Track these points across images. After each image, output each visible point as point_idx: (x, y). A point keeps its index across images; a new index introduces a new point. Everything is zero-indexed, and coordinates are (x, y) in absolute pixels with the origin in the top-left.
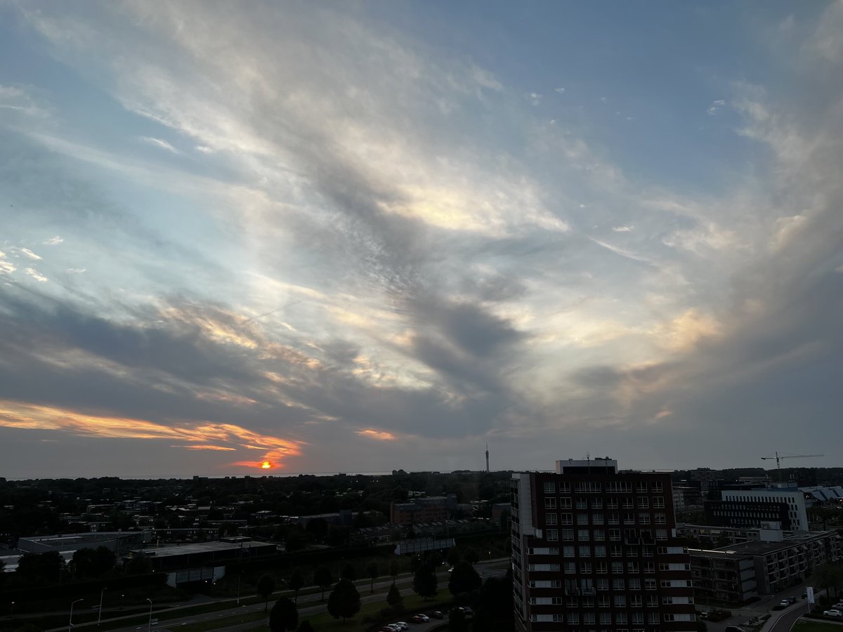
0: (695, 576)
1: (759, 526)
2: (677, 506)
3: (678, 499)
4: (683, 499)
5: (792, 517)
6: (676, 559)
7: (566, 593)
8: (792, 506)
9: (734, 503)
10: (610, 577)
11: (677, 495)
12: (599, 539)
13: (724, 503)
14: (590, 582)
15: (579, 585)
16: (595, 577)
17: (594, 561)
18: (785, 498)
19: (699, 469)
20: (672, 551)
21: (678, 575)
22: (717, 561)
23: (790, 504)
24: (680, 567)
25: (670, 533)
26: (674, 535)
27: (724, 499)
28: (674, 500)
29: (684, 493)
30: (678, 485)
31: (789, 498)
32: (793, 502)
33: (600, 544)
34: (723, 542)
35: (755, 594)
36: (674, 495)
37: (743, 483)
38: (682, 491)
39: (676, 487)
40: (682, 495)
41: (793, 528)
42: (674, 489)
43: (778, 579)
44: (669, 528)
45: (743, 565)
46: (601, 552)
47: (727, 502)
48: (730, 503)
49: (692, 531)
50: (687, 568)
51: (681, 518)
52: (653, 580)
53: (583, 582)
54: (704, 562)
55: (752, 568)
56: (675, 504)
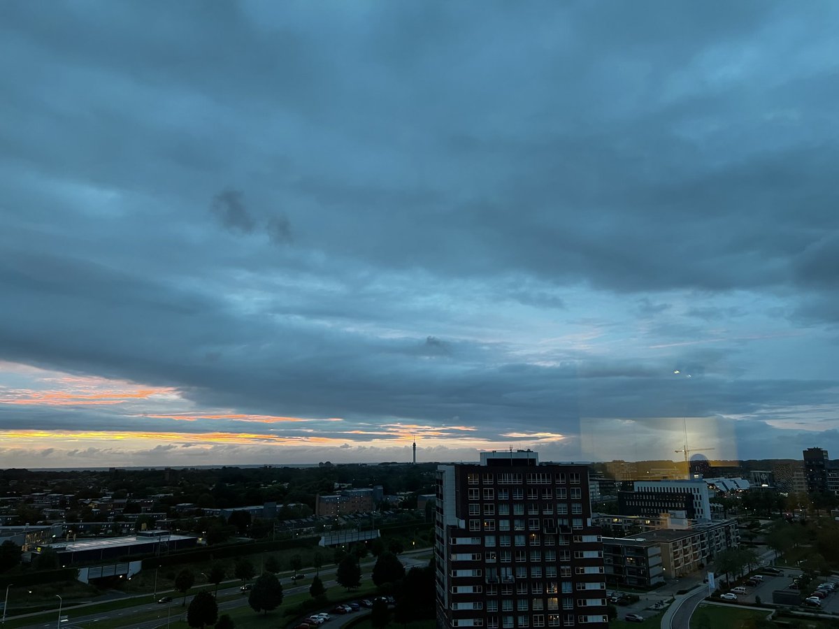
0: (607, 563)
1: (667, 515)
2: (593, 496)
3: (594, 490)
4: (598, 490)
5: (696, 506)
6: (590, 547)
7: (487, 582)
8: (697, 496)
9: (645, 494)
10: (529, 565)
11: (593, 486)
12: (518, 529)
13: (636, 493)
14: (509, 570)
15: (499, 573)
16: (514, 566)
17: (514, 551)
18: (691, 489)
19: (614, 461)
20: (587, 539)
21: (591, 562)
22: (627, 547)
23: (695, 495)
24: (594, 554)
25: (585, 523)
26: (589, 524)
27: (636, 490)
28: (591, 491)
29: (600, 484)
30: (595, 476)
31: (694, 489)
32: (698, 492)
33: (519, 533)
34: (634, 530)
35: (661, 579)
36: (591, 486)
37: (653, 474)
38: (598, 482)
39: (593, 478)
40: (598, 486)
41: (697, 517)
42: (590, 480)
43: (682, 564)
44: (584, 517)
45: (651, 552)
46: (520, 541)
47: (638, 493)
48: (642, 493)
49: (606, 520)
50: (600, 555)
51: (597, 507)
52: (568, 567)
53: (503, 570)
54: (616, 549)
55: (660, 555)
56: (591, 495)
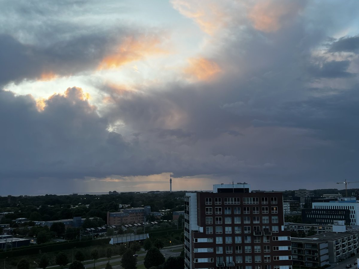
0: (293, 253)
1: (333, 223)
2: (286, 212)
3: (286, 208)
4: (289, 208)
5: (351, 217)
6: (283, 243)
7: (217, 266)
8: (352, 211)
9: (319, 210)
10: (244, 255)
11: (286, 205)
12: (237, 232)
13: (314, 210)
14: (231, 258)
15: (225, 260)
16: (234, 255)
17: (234, 246)
18: (349, 207)
19: (300, 190)
20: (281, 239)
21: (284, 253)
22: (307, 244)
23: (351, 210)
24: (285, 248)
25: (280, 228)
26: (283, 229)
27: (313, 208)
28: (284, 208)
29: (290, 204)
30: (287, 199)
31: (351, 207)
32: (353, 209)
33: (238, 235)
34: (312, 233)
35: (328, 263)
36: (284, 206)
37: (325, 198)
38: (289, 203)
39: (286, 200)
40: (289, 205)
41: (352, 224)
42: (284, 202)
43: (341, 254)
44: (280, 225)
45: (322, 246)
46: (238, 240)
47: (315, 210)
48: (317, 210)
49: (293, 226)
50: (289, 248)
51: (288, 219)
52: (269, 256)
53: (227, 258)
54: (300, 245)
55: (327, 248)
56: (284, 211)
